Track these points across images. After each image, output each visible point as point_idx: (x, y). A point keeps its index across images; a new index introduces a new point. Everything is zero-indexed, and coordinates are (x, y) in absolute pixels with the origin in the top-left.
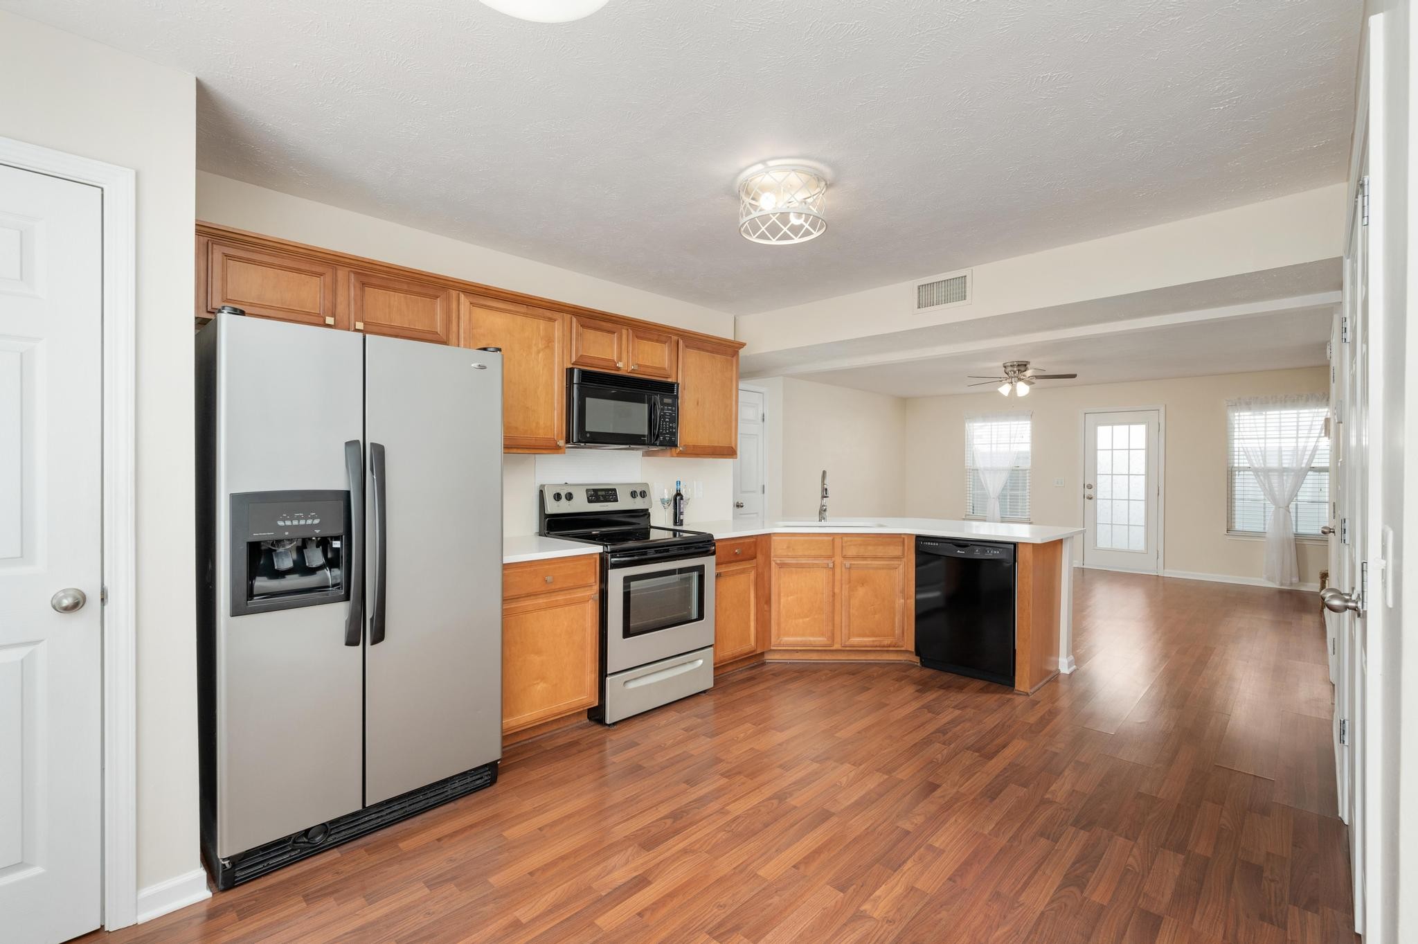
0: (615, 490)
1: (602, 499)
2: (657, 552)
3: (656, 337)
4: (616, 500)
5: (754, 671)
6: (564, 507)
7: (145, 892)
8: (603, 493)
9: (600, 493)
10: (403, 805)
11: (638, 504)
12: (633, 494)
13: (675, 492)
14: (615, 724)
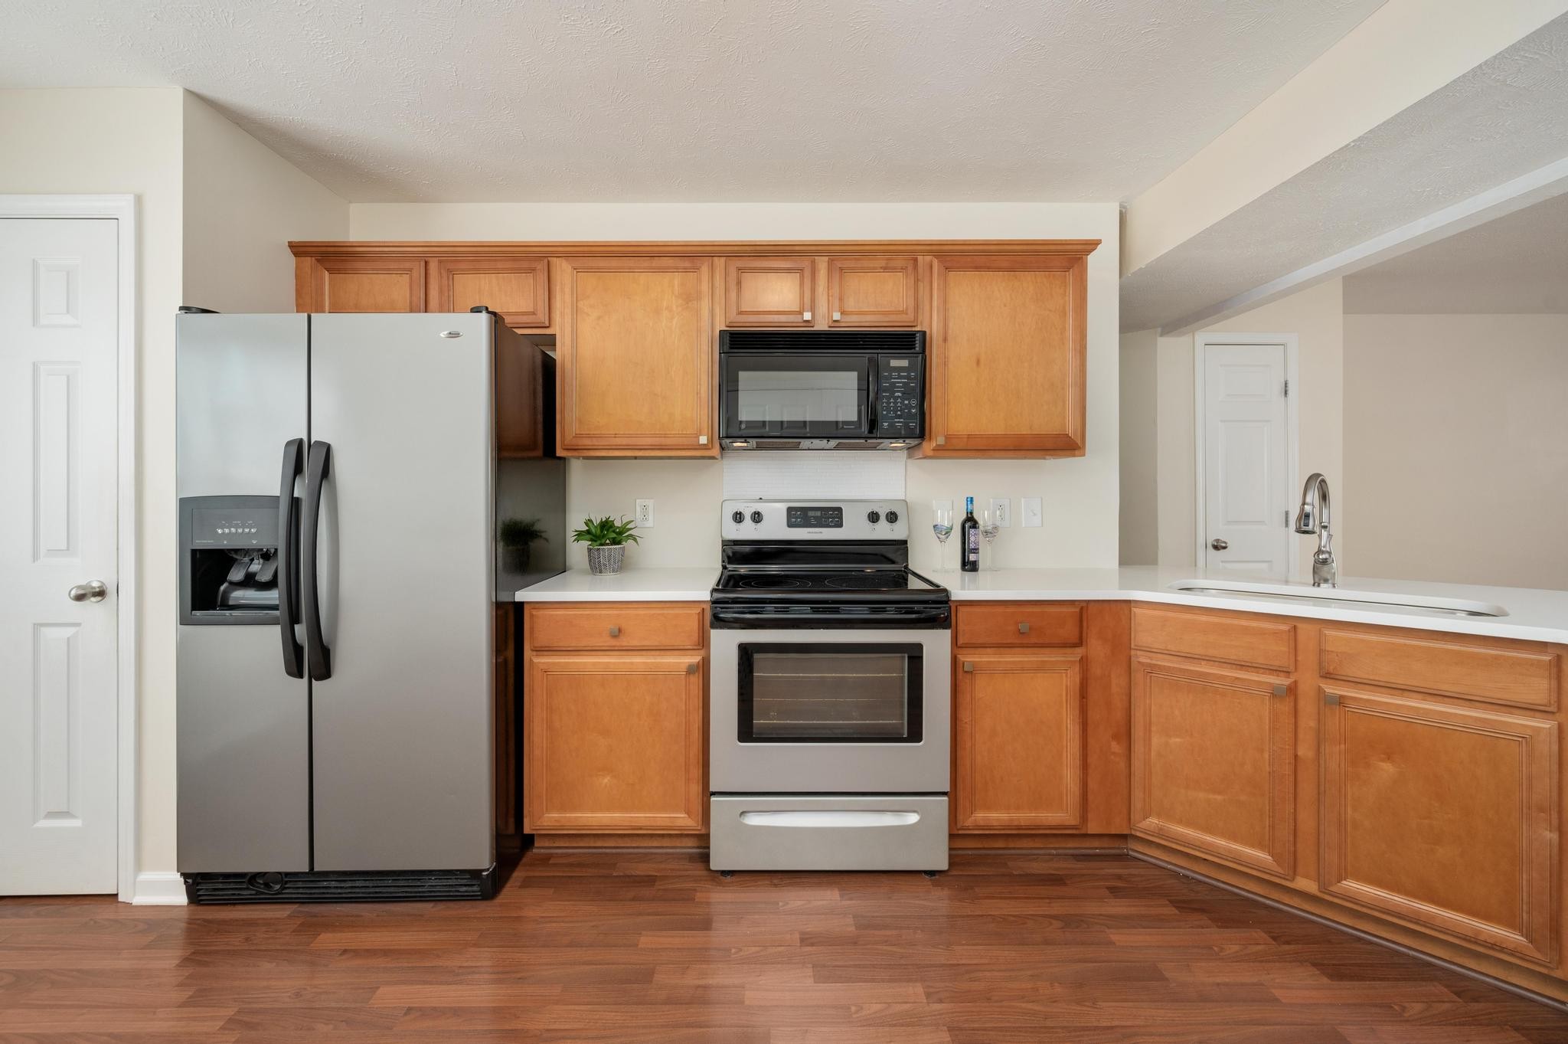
0: (840, 510)
1: (813, 522)
2: (815, 611)
3: (883, 263)
4: (840, 525)
5: (1079, 865)
6: (748, 531)
7: (145, 876)
8: (818, 514)
9: (811, 514)
10: (367, 884)
11: (883, 531)
12: (874, 517)
13: (964, 516)
14: (725, 873)
